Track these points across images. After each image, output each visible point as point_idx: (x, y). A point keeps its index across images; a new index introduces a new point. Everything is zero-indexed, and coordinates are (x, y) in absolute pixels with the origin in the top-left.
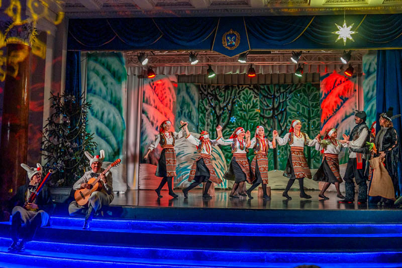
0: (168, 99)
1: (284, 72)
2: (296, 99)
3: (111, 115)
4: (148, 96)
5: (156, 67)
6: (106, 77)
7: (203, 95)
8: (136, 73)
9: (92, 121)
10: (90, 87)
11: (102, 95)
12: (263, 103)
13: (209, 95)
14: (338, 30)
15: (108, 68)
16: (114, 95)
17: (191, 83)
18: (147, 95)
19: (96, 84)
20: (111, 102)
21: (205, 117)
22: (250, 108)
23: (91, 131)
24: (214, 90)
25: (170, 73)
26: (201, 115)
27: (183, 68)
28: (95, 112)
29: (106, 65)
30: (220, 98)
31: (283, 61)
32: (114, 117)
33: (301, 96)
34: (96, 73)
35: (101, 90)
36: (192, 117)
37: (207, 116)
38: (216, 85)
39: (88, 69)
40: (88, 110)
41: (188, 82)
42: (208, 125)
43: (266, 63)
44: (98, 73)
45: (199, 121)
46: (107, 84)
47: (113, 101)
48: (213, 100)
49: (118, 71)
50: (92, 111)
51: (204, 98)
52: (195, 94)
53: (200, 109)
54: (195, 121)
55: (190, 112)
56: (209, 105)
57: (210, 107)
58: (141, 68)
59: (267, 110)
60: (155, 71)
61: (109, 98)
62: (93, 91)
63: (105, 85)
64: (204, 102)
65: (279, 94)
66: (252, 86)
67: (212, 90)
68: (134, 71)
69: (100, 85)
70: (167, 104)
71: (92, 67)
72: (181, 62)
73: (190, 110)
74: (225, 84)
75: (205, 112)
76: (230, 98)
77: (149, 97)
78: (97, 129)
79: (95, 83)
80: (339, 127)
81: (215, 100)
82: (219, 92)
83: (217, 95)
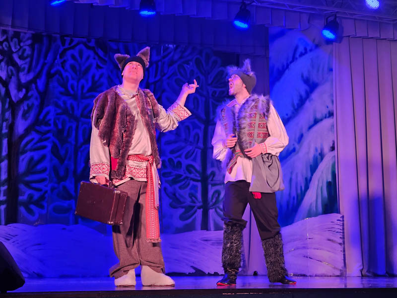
74: (29, 29)
80: (303, 140)
81: (8, 66)
82: (18, 47)
83: (13, 52)
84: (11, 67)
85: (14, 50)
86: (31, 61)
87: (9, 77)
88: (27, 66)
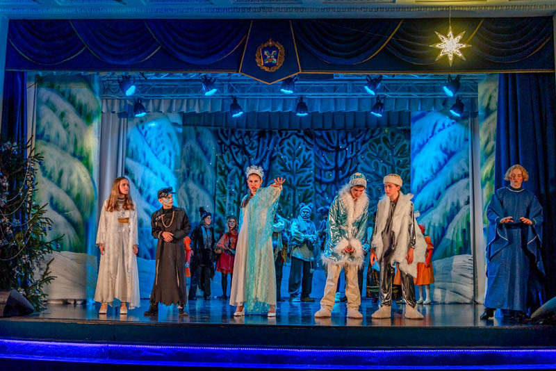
0: (166, 151)
1: (355, 109)
2: (372, 153)
3: (75, 176)
4: (134, 146)
5: (147, 101)
6: (67, 114)
7: (223, 146)
8: (116, 109)
9: (43, 185)
10: (41, 130)
11: (60, 143)
12: (319, 159)
13: (232, 147)
14: (440, 41)
15: (71, 100)
16: (79, 144)
17: (204, 126)
18: (132, 145)
19: (50, 125)
20: (74, 155)
21: (226, 180)
22: (299, 167)
23: (40, 201)
24: (241, 137)
25: (170, 110)
26: (220, 177)
27: (191, 102)
28: (49, 172)
29: (67, 95)
30: (250, 152)
31: (353, 92)
32: (79, 179)
33: (380, 149)
34: (51, 108)
35: (58, 135)
36: (205, 181)
37: (229, 180)
38: (244, 131)
39: (38, 101)
40: (37, 166)
41: (199, 125)
42: (231, 195)
43: (325, 95)
44: (54, 109)
45: (217, 189)
46: (68, 125)
47: (77, 154)
48: (239, 154)
49: (86, 105)
50: (43, 169)
51: (225, 151)
52: (210, 145)
53: (218, 169)
54: (210, 187)
55: (202, 173)
56: (233, 162)
57: (234, 165)
58: (123, 101)
59: (326, 171)
60: (147, 106)
61: (71, 149)
62: (45, 136)
63: (66, 126)
64: (225, 157)
65: (346, 145)
66: (302, 131)
67: (237, 137)
68: (113, 105)
69: (57, 126)
70: (165, 159)
71: (44, 99)
72: (189, 92)
73: (203, 170)
74: (258, 128)
75: (226, 172)
76: (267, 151)
77: (137, 148)
78: (52, 199)
79: (48, 123)
80: (440, 197)
81: (243, 154)
82: (249, 141)
83: (246, 145)
84: (245, 156)
85: (246, 143)
86: (258, 151)
87: (244, 162)
88: (255, 154)
